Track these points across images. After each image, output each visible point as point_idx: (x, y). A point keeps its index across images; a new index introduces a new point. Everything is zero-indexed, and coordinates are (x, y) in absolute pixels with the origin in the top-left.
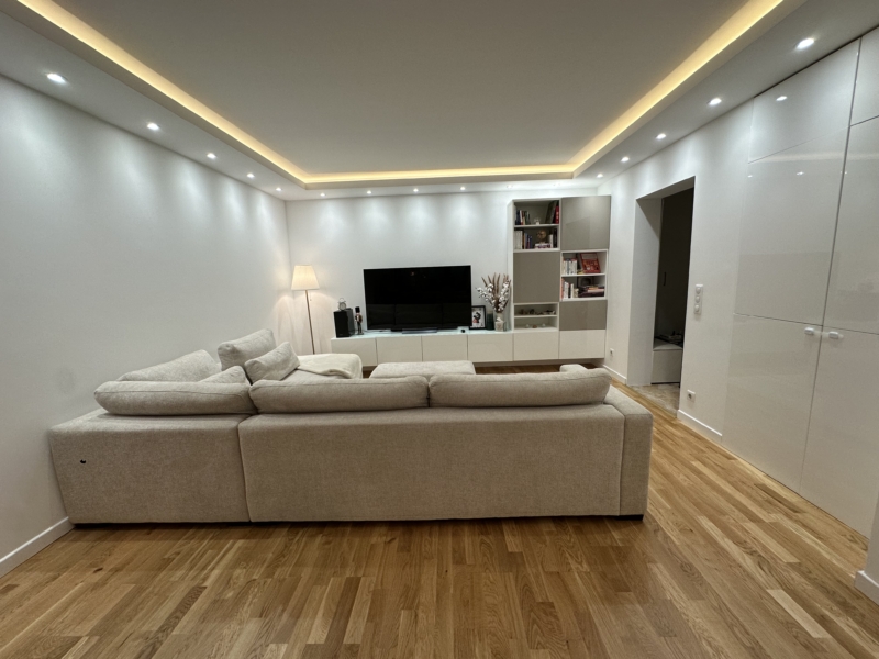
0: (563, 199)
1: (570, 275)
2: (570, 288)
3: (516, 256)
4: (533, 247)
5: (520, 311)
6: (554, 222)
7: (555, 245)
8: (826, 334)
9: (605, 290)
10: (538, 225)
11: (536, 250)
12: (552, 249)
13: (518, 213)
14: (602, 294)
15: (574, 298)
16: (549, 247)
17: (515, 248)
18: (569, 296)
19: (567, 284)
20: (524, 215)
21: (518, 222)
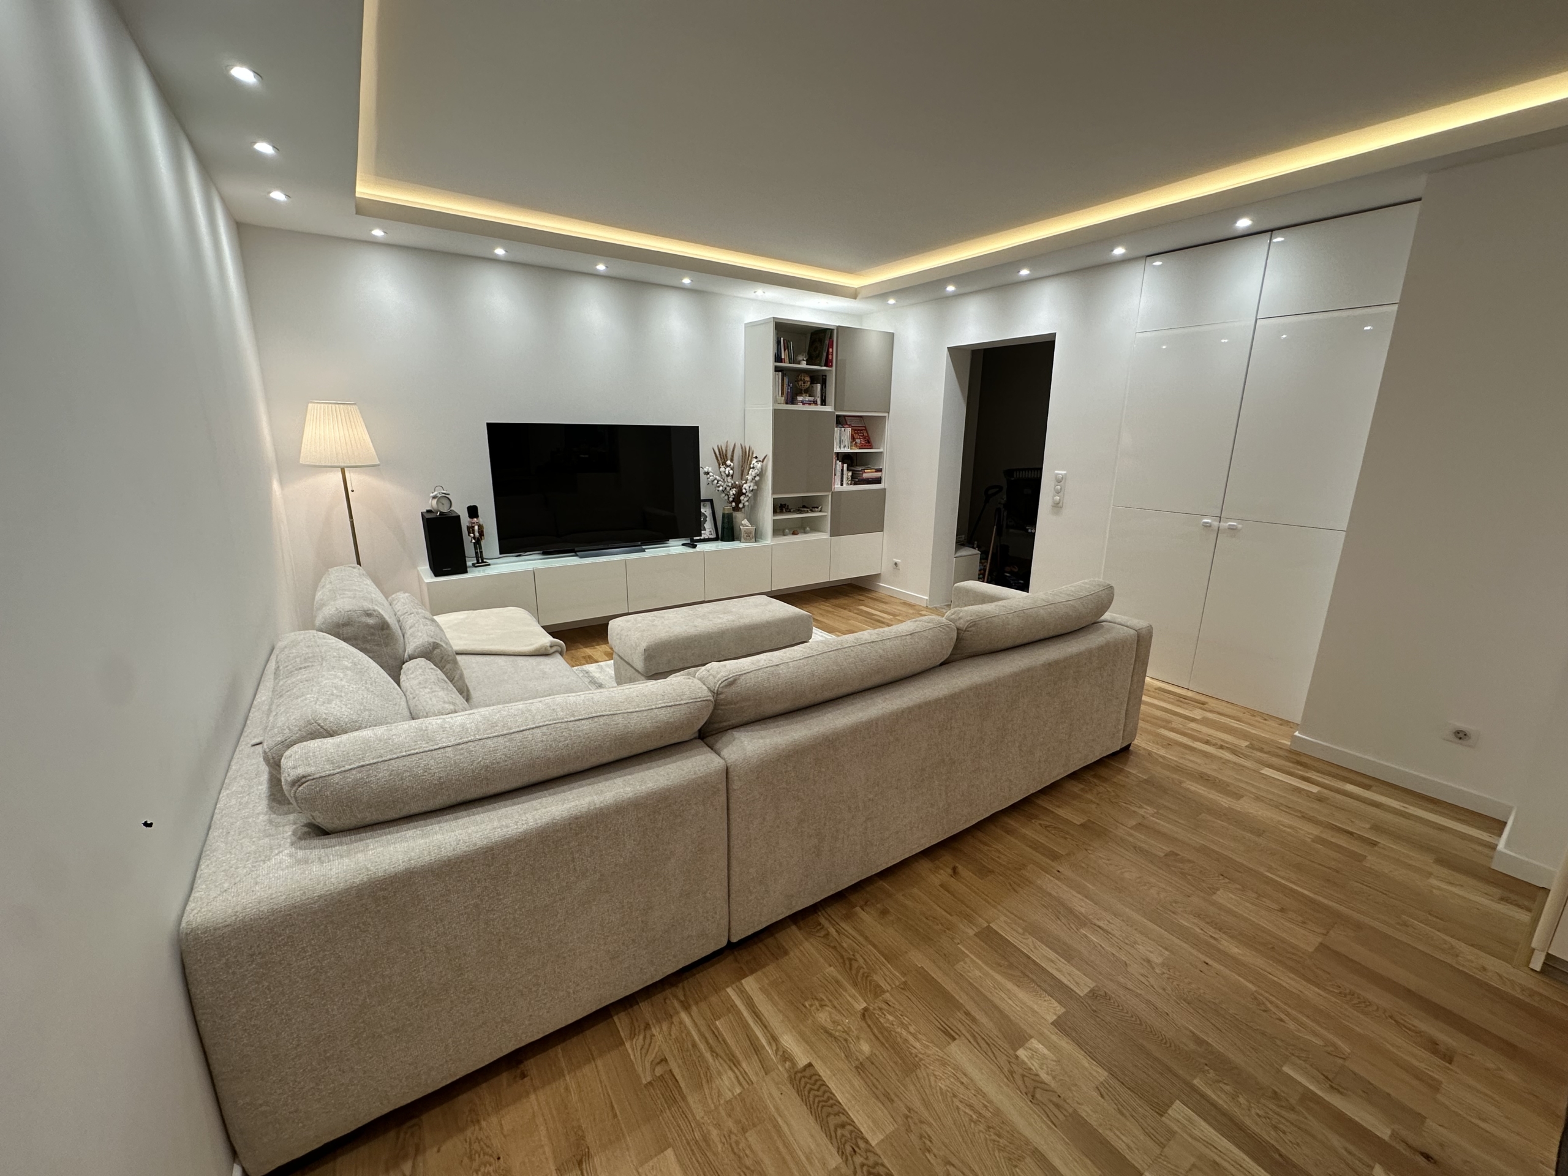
0: (838, 327)
1: (843, 450)
2: (842, 470)
3: (776, 412)
4: (794, 402)
5: (780, 507)
6: (826, 365)
7: (824, 403)
8: (1225, 525)
9: (884, 475)
10: (804, 365)
11: (799, 407)
12: (819, 408)
13: (778, 342)
14: (878, 481)
15: (847, 487)
16: (815, 403)
17: (775, 401)
18: (842, 485)
19: (839, 463)
20: (786, 348)
21: (778, 358)
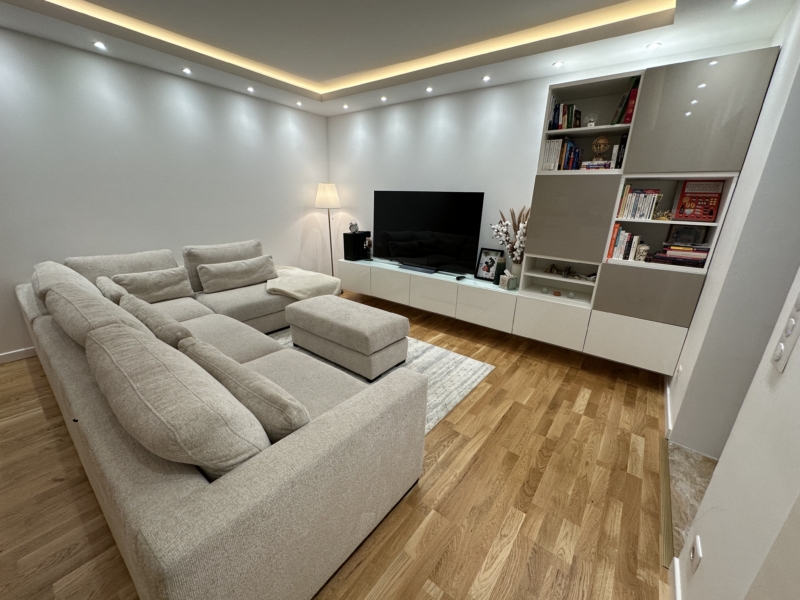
0: (651, 71)
1: (637, 219)
2: (629, 243)
3: (539, 181)
4: (578, 167)
6: (625, 120)
7: (618, 164)
9: (710, 258)
10: (591, 127)
11: (583, 172)
12: (611, 172)
13: (556, 109)
14: (700, 264)
15: (635, 262)
16: (607, 166)
17: (541, 168)
18: (624, 257)
19: (624, 236)
20: (567, 112)
21: (553, 125)
